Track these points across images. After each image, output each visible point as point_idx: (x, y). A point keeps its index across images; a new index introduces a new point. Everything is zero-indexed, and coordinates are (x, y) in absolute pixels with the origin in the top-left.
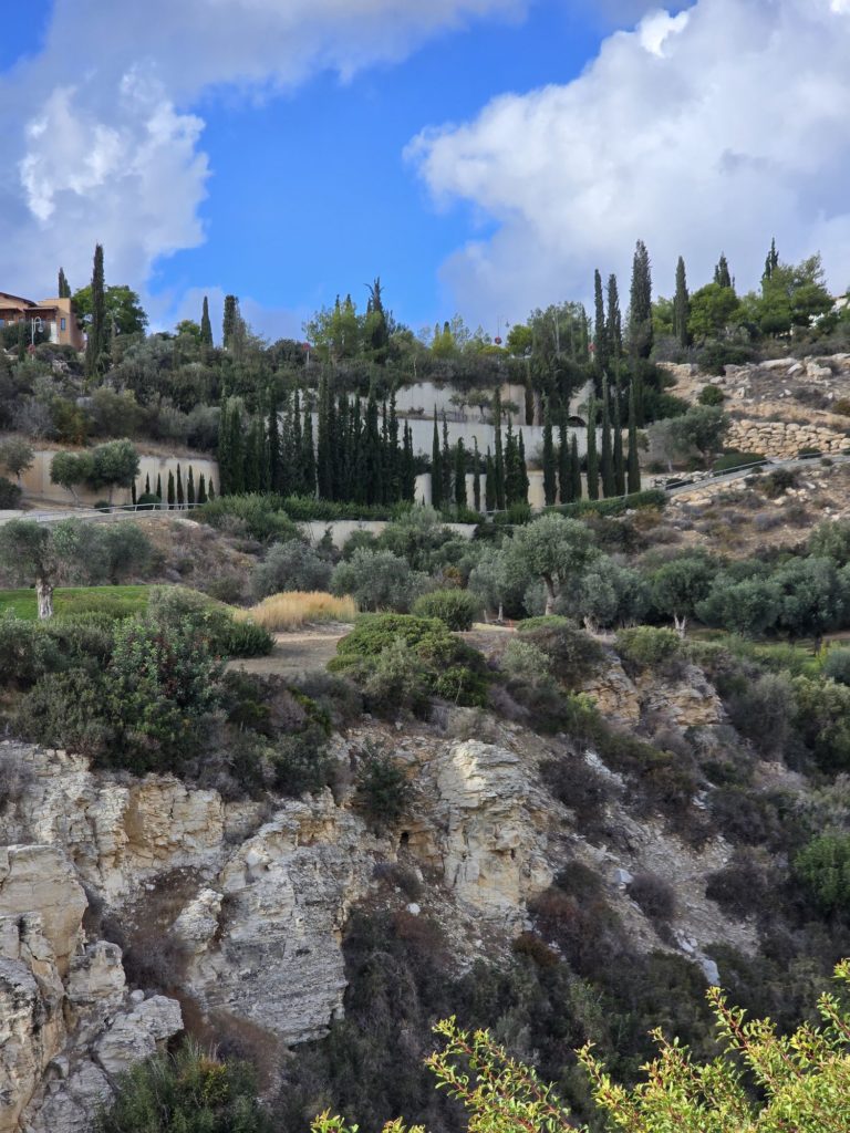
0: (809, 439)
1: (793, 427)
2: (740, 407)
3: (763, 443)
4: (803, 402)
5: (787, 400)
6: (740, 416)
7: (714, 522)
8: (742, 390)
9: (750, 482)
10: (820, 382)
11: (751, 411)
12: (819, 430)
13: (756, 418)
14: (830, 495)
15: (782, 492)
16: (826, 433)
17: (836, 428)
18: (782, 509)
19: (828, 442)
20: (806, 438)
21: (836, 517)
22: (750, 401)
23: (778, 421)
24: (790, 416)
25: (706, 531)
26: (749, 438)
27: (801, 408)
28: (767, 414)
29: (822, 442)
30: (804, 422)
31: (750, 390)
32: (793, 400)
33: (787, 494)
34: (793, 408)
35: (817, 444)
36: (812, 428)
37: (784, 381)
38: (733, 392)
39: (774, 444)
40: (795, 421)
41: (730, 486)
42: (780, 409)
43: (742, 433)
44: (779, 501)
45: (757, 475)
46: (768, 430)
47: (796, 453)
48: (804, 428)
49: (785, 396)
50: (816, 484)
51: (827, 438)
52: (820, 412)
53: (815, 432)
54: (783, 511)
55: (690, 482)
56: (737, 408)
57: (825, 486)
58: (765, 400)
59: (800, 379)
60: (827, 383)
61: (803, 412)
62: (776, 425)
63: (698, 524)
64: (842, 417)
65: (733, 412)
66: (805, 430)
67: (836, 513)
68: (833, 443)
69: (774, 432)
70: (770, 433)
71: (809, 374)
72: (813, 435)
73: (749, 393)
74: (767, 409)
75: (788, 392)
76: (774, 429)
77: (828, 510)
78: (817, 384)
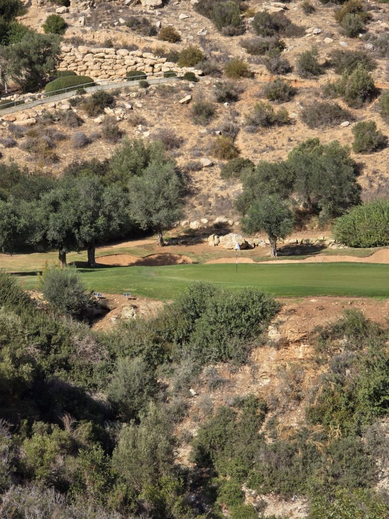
0: (136, 63)
1: (122, 52)
2: (79, 34)
3: (97, 66)
4: (134, 30)
5: (121, 28)
6: (77, 42)
7: (35, 139)
8: (82, 19)
9: (73, 103)
10: (151, 12)
11: (88, 37)
12: (144, 55)
13: (92, 43)
14: (144, 114)
15: (101, 112)
16: (150, 58)
17: (159, 53)
18: (100, 126)
19: (152, 66)
20: (133, 62)
21: (146, 134)
22: (88, 29)
23: (111, 46)
24: (121, 43)
25: (27, 148)
26: (85, 62)
27: (131, 34)
28: (103, 41)
29: (147, 66)
30: (133, 48)
31: (89, 19)
32: (125, 28)
33: (105, 113)
34: (124, 34)
35: (142, 68)
36: (139, 53)
37: (121, 11)
38: (75, 21)
39: (105, 67)
40: (125, 47)
41: (55, 107)
42: (113, 36)
43: (79, 57)
44: (98, 120)
45: (80, 97)
46: (101, 54)
47: (125, 76)
48: (131, 53)
49: (119, 24)
50: (132, 104)
51: (152, 62)
52: (148, 38)
53: (141, 57)
54: (99, 129)
55: (23, 102)
56: (77, 35)
57: (140, 106)
58: (101, 28)
59: (135, 9)
60: (157, 12)
61: (132, 38)
62: (108, 50)
63: (21, 141)
64: (166, 43)
65: (73, 39)
66: (132, 55)
67: (147, 130)
68: (156, 66)
69: (106, 56)
70: (103, 58)
71: (143, 4)
72: (139, 60)
73: (88, 22)
74: (102, 35)
75: (122, 21)
76: (107, 54)
77: (140, 127)
78: (148, 13)
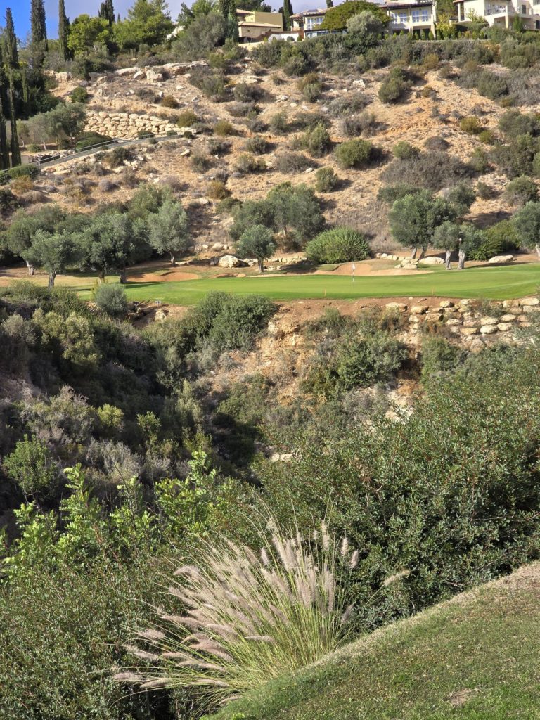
0: (145, 125)
1: (133, 116)
2: (99, 103)
3: (114, 128)
4: (142, 99)
5: (131, 97)
6: (99, 109)
7: (71, 186)
8: (100, 90)
9: (99, 157)
10: (154, 84)
11: (106, 105)
12: (151, 118)
13: (110, 110)
14: (154, 165)
15: (122, 163)
16: (155, 120)
17: (163, 117)
18: (120, 175)
19: (157, 127)
20: (142, 124)
21: (156, 180)
22: (106, 98)
23: (124, 112)
24: (132, 109)
25: (66, 193)
26: (104, 125)
27: (141, 101)
28: (118, 107)
29: (154, 127)
30: (141, 113)
31: (106, 90)
32: (134, 97)
33: (124, 165)
34: (135, 103)
35: (150, 128)
36: (146, 116)
37: (130, 84)
38: (95, 92)
39: (121, 128)
40: (136, 112)
41: (85, 160)
42: (126, 104)
43: (100, 121)
44: (118, 170)
45: (103, 152)
46: (117, 118)
47: (136, 135)
48: (140, 117)
49: (130, 94)
50: (145, 158)
51: (157, 124)
52: (153, 105)
53: (149, 119)
54: (121, 177)
55: (59, 157)
56: (97, 103)
57: (150, 158)
58: (116, 97)
59: (141, 82)
60: (159, 84)
61: (141, 105)
62: (122, 115)
63: (61, 188)
64: (168, 109)
65: (95, 106)
66: (142, 118)
67: (157, 177)
68: (161, 127)
69: (121, 120)
70: (119, 121)
71: (148, 78)
72: (147, 122)
73: (106, 93)
74: (117, 103)
75: (132, 92)
76: (121, 118)
77: (151, 175)
78: (152, 85)
